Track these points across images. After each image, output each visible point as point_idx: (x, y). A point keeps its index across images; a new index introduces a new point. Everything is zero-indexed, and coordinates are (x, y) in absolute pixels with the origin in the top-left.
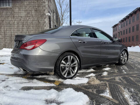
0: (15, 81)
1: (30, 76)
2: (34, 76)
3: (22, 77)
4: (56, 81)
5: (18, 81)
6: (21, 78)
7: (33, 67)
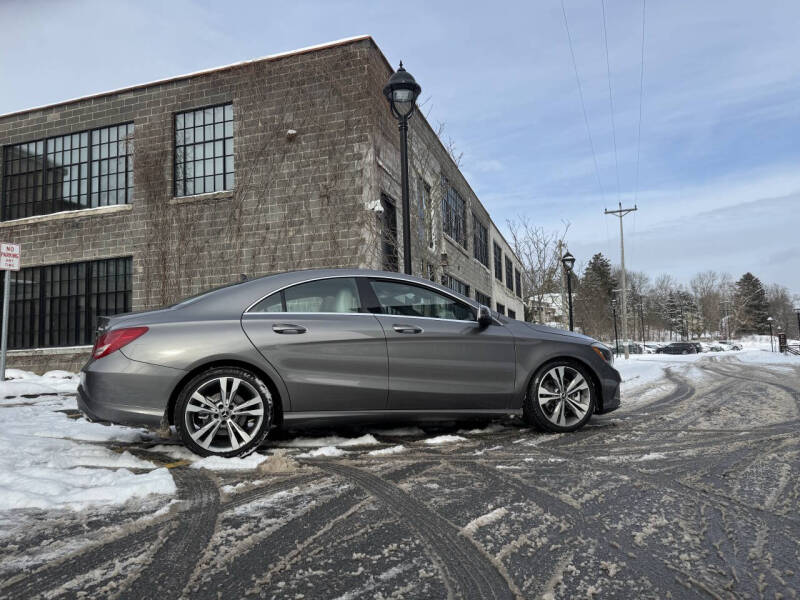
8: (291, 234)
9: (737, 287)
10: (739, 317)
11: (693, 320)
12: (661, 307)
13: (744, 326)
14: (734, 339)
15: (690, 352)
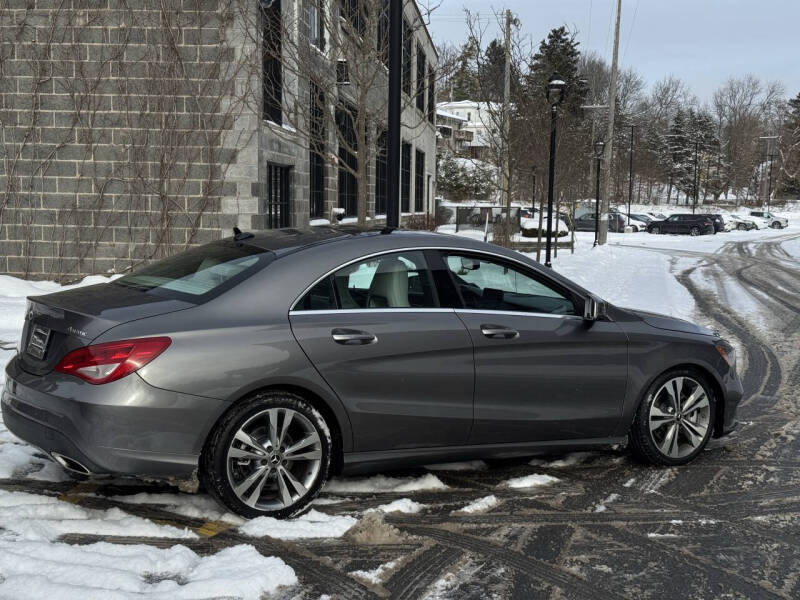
0: (31, 512)
1: (92, 495)
2: (113, 493)
3: (58, 497)
4: (211, 522)
5: (43, 512)
6: (54, 500)
7: (110, 455)
8: (80, 22)
9: (791, 110)
10: (787, 167)
11: (710, 165)
12: (659, 142)
13: (792, 183)
14: (774, 204)
15: (703, 231)
